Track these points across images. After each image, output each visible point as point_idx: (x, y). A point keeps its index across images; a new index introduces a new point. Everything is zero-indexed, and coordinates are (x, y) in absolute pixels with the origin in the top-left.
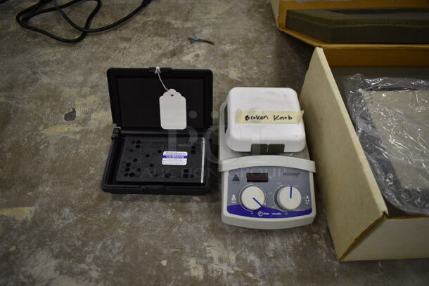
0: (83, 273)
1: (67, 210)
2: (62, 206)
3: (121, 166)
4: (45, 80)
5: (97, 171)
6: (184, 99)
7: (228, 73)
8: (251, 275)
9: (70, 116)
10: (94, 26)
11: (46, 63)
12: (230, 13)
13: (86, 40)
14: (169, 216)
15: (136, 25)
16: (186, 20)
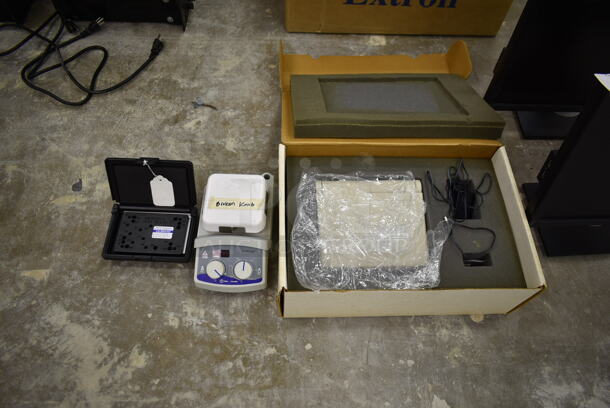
0: (88, 321)
1: (75, 273)
2: (71, 269)
3: (119, 238)
4: (53, 147)
5: (100, 240)
6: (170, 183)
7: (225, 143)
8: (214, 326)
9: (77, 187)
10: (100, 85)
11: (53, 129)
12: (239, 70)
13: (93, 101)
14: (157, 279)
15: (142, 84)
16: (193, 79)
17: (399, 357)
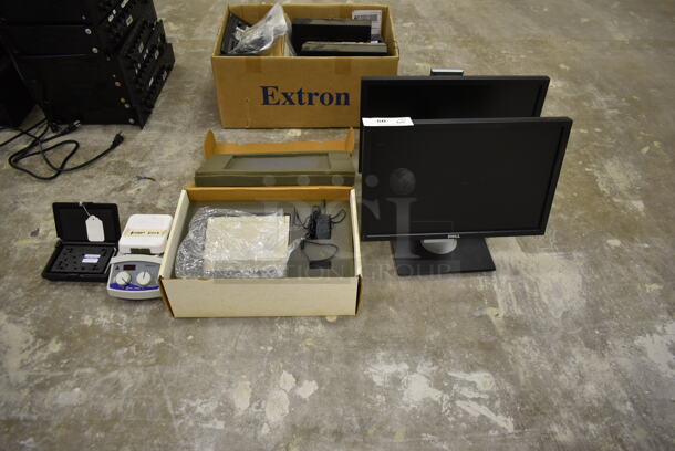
0: (22, 322)
1: (20, 290)
2: (17, 287)
3: (57, 263)
4: (22, 208)
5: (42, 268)
6: (101, 222)
8: (119, 324)
9: (35, 234)
10: (68, 166)
11: (25, 196)
12: (179, 155)
13: (59, 178)
14: (82, 294)
15: (102, 165)
16: (142, 161)
17: (261, 345)
